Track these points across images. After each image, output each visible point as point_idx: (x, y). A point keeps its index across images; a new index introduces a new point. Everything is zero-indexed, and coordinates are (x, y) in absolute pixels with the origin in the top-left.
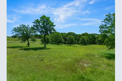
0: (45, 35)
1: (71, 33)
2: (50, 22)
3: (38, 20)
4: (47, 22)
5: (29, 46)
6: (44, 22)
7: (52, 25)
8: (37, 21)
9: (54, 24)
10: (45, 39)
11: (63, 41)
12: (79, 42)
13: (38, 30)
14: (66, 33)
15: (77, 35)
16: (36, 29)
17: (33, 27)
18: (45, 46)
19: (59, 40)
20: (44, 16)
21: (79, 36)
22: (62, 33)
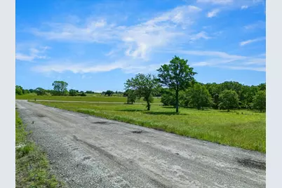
0: (177, 91)
1: (231, 83)
2: (187, 67)
3: (165, 65)
4: (181, 66)
5: (149, 109)
6: (176, 69)
7: (191, 73)
8: (165, 67)
9: (194, 71)
10: (177, 97)
11: (211, 100)
12: (252, 104)
13: (165, 82)
14: (218, 83)
15: (246, 89)
16: (162, 82)
17: (158, 78)
18: (177, 111)
19: (202, 100)
20: (177, 59)
21: (253, 91)
22: (208, 85)
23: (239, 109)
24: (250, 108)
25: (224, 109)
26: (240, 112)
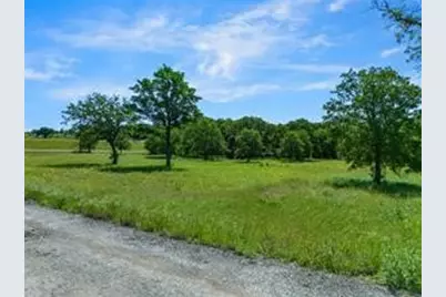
0: (168, 129)
1: (252, 119)
2: (184, 86)
3: (146, 81)
4: (175, 85)
5: (115, 162)
6: (166, 88)
7: (192, 97)
8: (146, 85)
9: (196, 94)
10: (168, 140)
11: (224, 145)
12: (279, 151)
13: (146, 112)
14: (234, 119)
15: (271, 129)
16: (140, 111)
17: (132, 103)
18: (168, 163)
19: (212, 145)
20: (168, 70)
21: (279, 131)
23: (262, 157)
24: (276, 157)
25: (242, 158)
26: (264, 162)
